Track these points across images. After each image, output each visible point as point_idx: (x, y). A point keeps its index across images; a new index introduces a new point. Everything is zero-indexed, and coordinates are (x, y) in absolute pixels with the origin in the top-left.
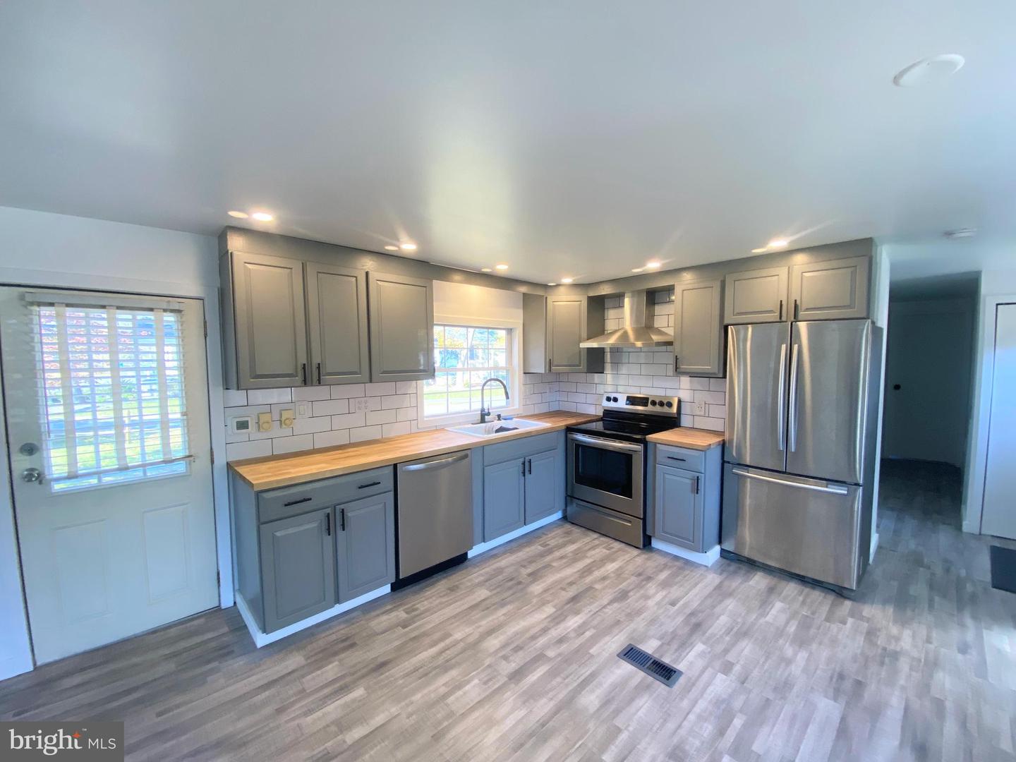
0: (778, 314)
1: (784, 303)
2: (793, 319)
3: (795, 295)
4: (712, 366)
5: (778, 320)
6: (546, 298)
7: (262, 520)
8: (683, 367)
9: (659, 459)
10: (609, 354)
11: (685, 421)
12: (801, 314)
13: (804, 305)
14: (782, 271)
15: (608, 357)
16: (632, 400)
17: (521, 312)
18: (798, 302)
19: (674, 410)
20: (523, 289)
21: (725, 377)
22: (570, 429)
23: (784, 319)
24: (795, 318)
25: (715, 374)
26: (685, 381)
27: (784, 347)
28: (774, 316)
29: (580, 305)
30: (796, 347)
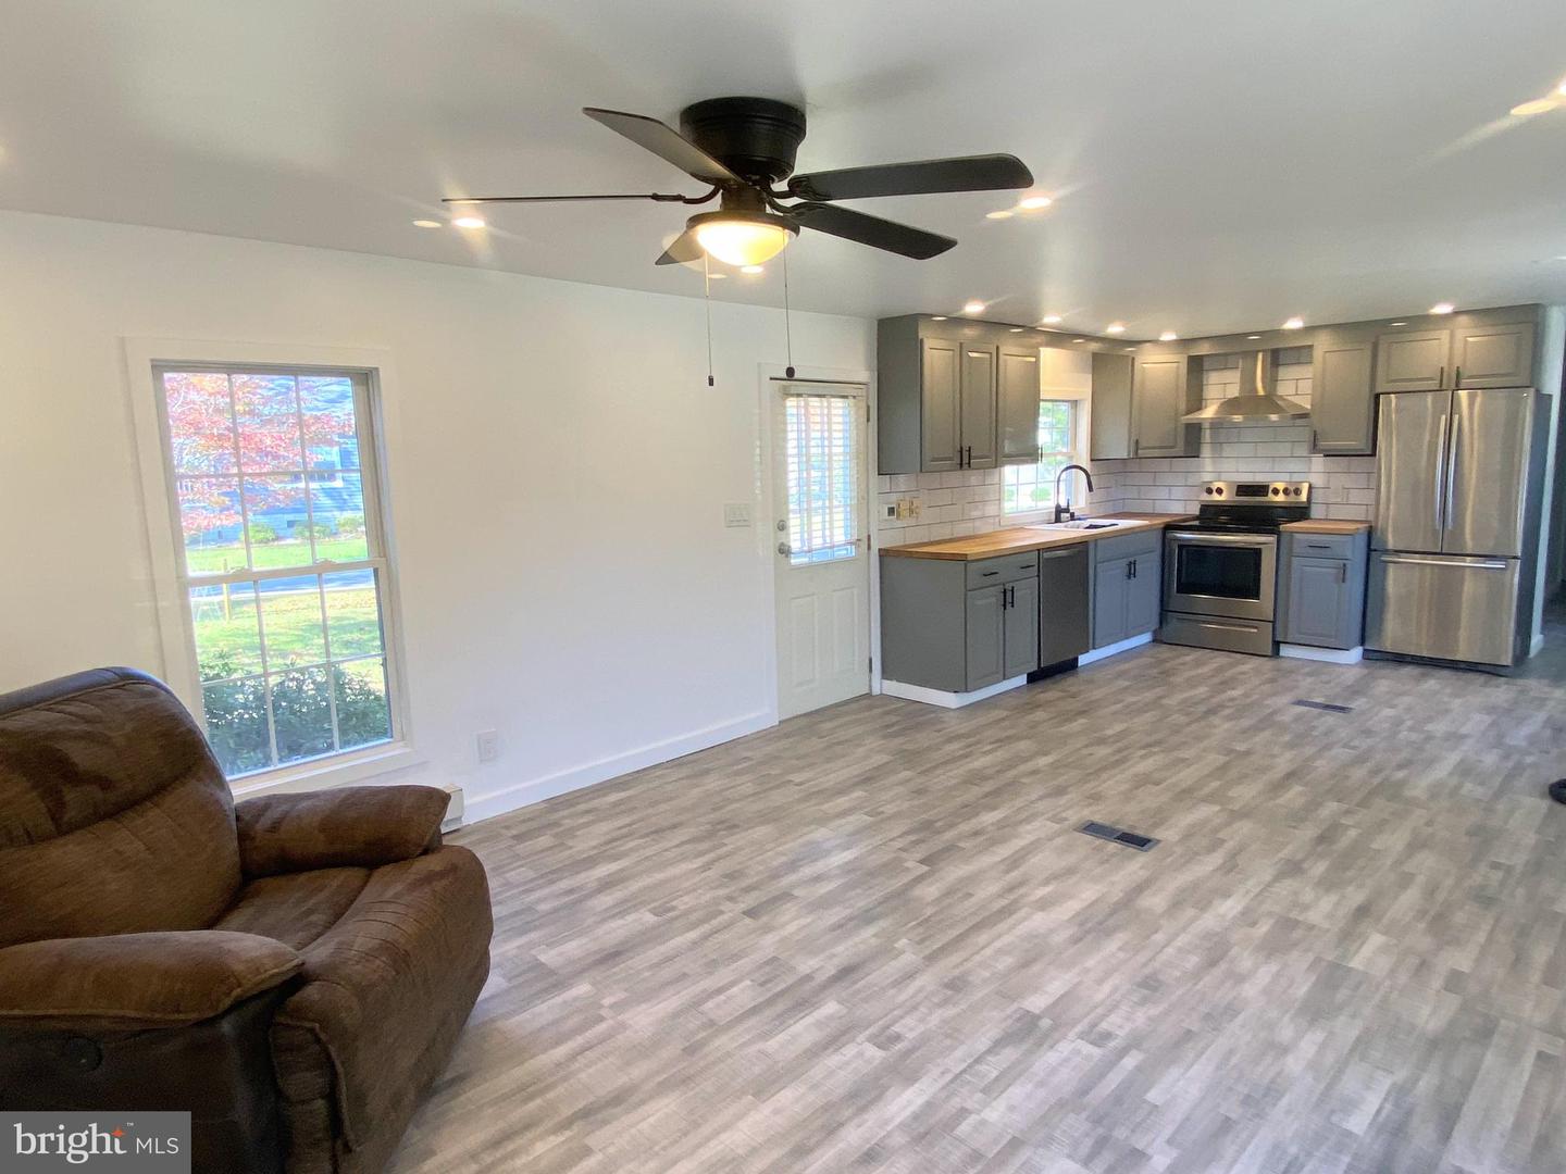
0: (1438, 382)
1: (1446, 369)
2: (1453, 387)
3: (1457, 362)
4: (1359, 442)
5: (1437, 388)
6: (1133, 359)
7: (968, 588)
8: (1322, 444)
9: (1297, 549)
10: (1208, 432)
11: (1316, 512)
12: (1464, 382)
13: (1465, 372)
14: (1444, 335)
15: (1207, 435)
16: (1243, 489)
17: (1089, 377)
18: (1461, 370)
19: (1304, 497)
20: (1094, 346)
21: (1373, 454)
22: (1168, 527)
23: (1444, 387)
24: (1457, 386)
25: (1361, 450)
26: (1318, 462)
27: (1444, 417)
28: (1434, 385)
29: (1178, 368)
30: (1456, 417)
